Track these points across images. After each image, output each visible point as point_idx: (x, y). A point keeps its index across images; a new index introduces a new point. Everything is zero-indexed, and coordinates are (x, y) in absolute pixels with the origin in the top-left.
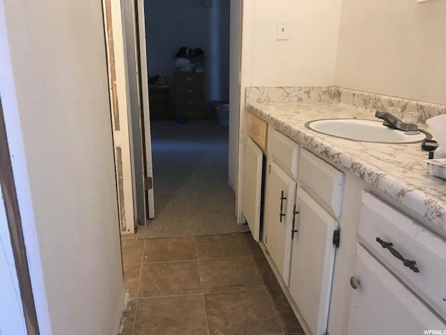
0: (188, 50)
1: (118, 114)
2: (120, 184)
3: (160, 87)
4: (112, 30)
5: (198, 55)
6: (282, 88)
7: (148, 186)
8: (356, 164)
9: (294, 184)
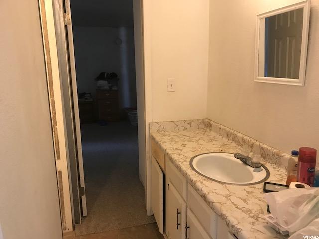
0: (106, 75)
1: (59, 148)
2: (61, 197)
3: (87, 100)
4: (53, 92)
5: (113, 77)
6: (173, 122)
7: (82, 194)
8: (224, 215)
9: (185, 205)
